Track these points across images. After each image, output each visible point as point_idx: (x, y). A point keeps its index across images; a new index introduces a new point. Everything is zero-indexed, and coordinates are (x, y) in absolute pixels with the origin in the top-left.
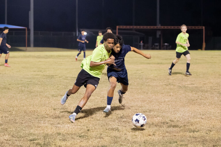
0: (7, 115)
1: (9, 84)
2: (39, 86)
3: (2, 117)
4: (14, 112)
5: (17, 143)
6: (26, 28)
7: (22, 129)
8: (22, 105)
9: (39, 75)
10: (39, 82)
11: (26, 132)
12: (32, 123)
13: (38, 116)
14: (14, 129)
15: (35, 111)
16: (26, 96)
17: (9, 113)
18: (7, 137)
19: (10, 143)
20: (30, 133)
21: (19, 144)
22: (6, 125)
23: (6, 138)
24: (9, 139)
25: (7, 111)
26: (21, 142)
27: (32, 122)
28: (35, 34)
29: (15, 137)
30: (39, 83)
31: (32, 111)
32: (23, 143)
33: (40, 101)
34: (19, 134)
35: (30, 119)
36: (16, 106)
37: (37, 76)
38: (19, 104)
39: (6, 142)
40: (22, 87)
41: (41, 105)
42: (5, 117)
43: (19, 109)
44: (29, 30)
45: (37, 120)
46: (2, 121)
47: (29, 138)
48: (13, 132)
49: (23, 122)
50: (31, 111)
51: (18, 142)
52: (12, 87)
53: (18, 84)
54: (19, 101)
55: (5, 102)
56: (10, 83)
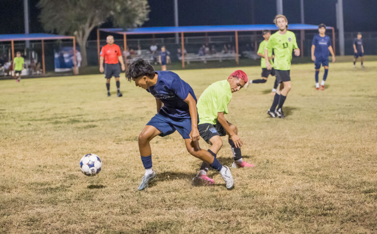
0: (324, 156)
1: (321, 111)
2: (364, 112)
3: (318, 159)
4: (333, 151)
5: (345, 197)
6: (332, 28)
7: (350, 176)
8: (344, 140)
9: (360, 96)
10: (364, 106)
11: (357, 180)
12: (364, 166)
13: (371, 156)
14: (338, 176)
15: (364, 148)
16: (348, 127)
17: (327, 152)
18: (329, 188)
19: (336, 197)
20: (364, 180)
21: (349, 198)
22: (325, 170)
23: (328, 190)
24: (333, 191)
25: (323, 149)
26: (351, 194)
27: (363, 164)
28: (345, 36)
29: (342, 188)
30: (364, 108)
31: (360, 148)
32: (355, 196)
33: (370, 134)
34: (347, 182)
35: (359, 161)
36: (336, 142)
37: (359, 98)
38: (339, 139)
39: (329, 194)
40: (339, 114)
41: (372, 140)
42: (322, 158)
43: (341, 146)
44: (337, 31)
45: (370, 162)
46: (319, 165)
47: (362, 189)
48: (337, 180)
49: (350, 165)
50: (359, 150)
51: (346, 194)
52: (325, 115)
53: (334, 110)
54: (339, 135)
55: (319, 137)
56: (321, 109)
